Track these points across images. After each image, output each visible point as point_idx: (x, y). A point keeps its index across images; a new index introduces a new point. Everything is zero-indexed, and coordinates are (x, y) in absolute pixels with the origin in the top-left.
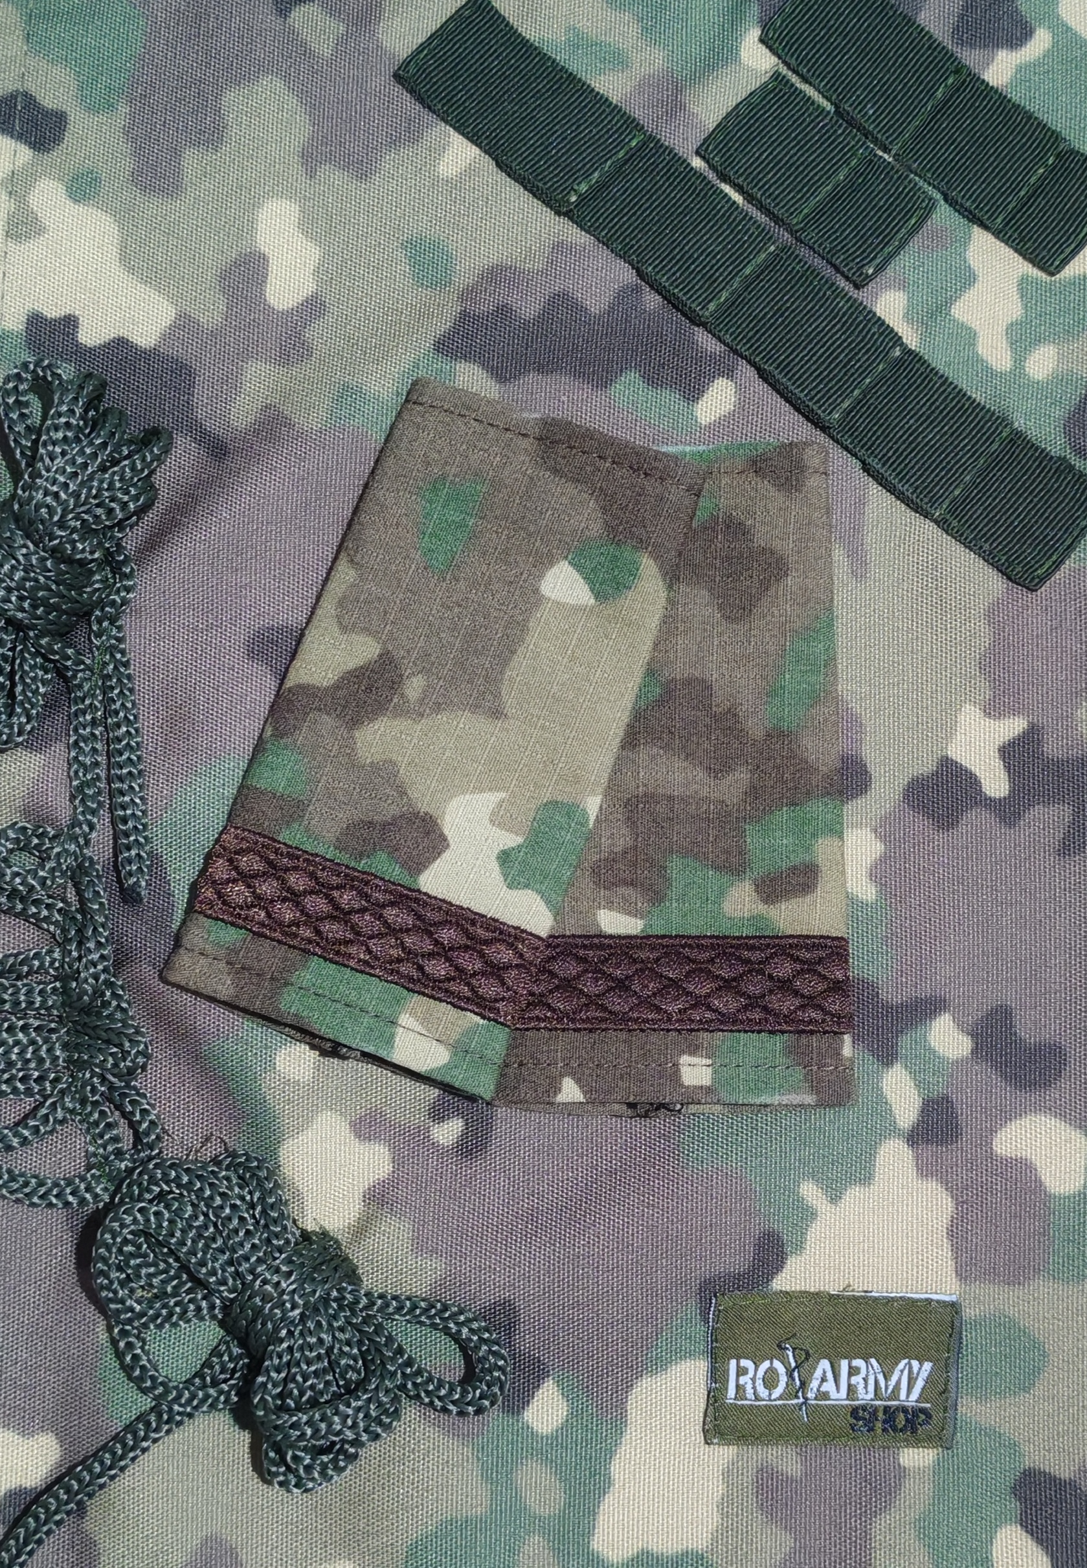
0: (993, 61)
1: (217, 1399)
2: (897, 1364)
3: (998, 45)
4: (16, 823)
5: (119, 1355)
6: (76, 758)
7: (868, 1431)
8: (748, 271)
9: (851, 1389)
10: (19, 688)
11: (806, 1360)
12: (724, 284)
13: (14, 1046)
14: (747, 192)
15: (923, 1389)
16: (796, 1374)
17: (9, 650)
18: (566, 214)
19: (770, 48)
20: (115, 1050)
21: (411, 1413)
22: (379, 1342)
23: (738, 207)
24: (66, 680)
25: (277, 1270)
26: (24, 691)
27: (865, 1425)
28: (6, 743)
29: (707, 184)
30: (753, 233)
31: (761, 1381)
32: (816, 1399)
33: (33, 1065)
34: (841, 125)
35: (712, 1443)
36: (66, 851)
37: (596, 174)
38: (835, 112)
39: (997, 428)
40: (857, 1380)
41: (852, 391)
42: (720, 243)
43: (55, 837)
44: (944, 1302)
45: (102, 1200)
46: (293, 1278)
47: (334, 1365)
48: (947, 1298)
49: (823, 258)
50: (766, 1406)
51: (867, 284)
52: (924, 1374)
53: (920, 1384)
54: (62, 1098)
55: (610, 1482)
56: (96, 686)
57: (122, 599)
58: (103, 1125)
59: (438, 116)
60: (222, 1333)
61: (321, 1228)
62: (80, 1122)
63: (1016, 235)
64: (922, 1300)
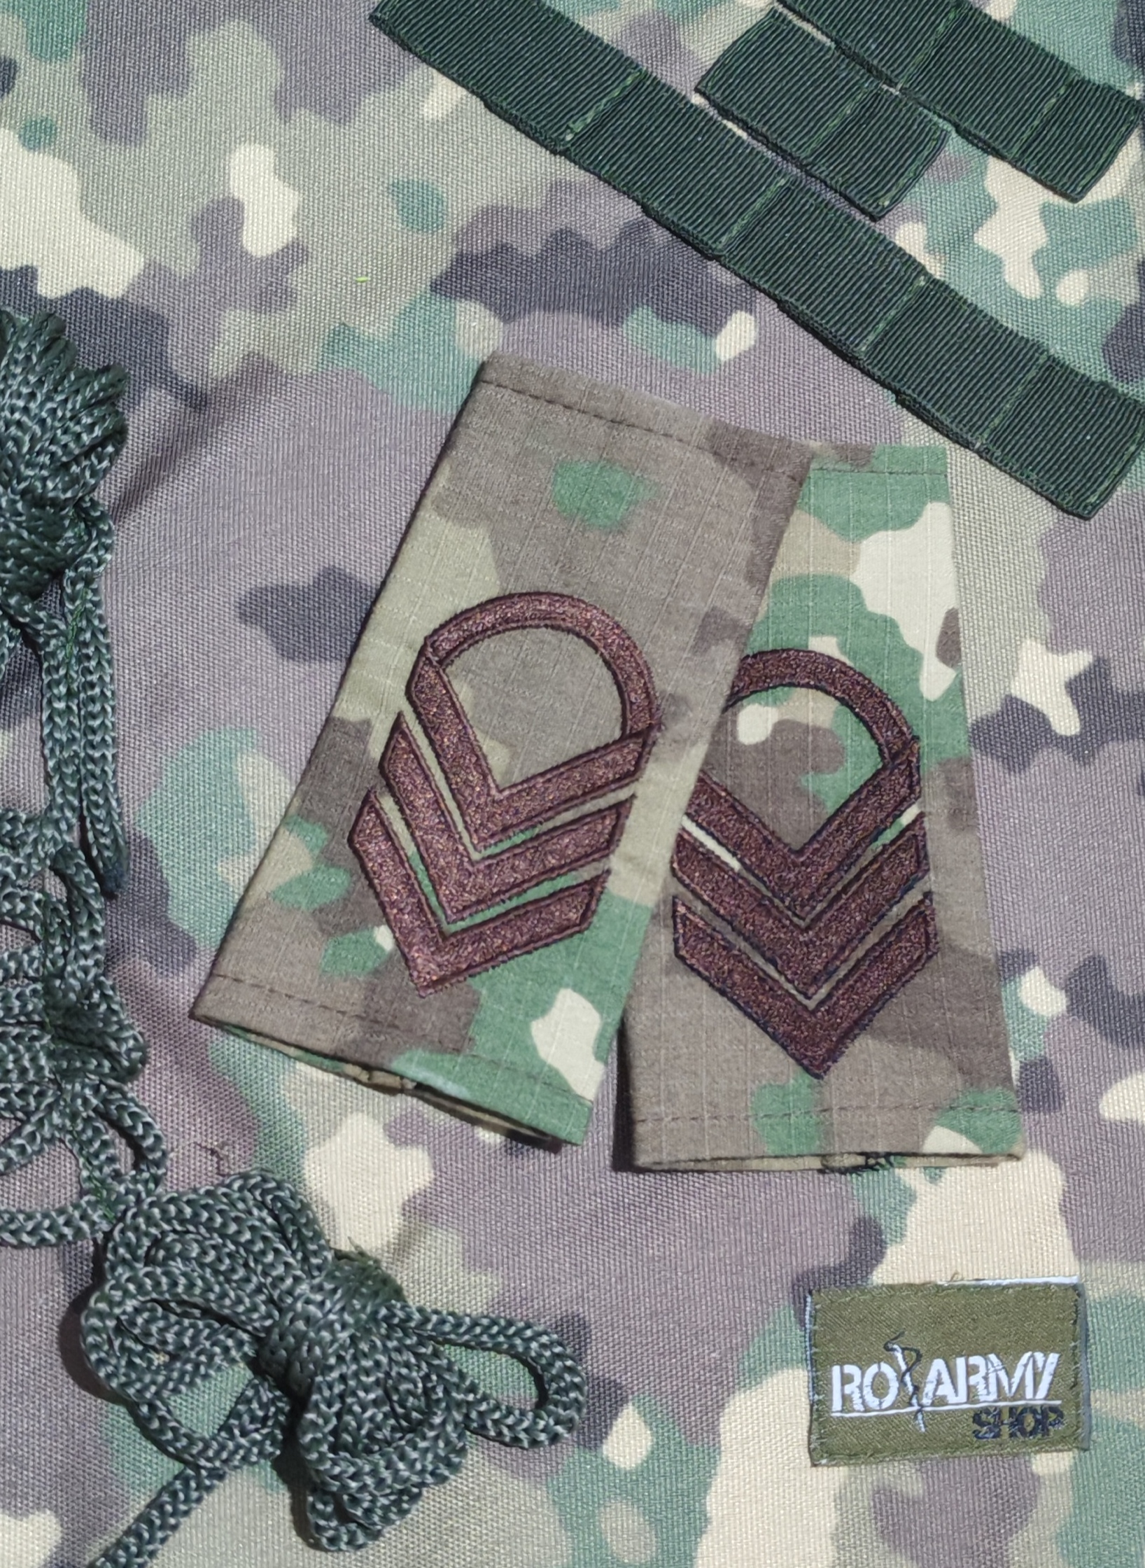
1: (249, 1451)
2: (1019, 1358)
6: (51, 734)
7: (994, 1437)
9: (971, 1390)
11: (917, 1360)
12: (735, 217)
14: (752, 128)
15: (1051, 1383)
16: (907, 1378)
18: (562, 153)
22: (439, 1366)
23: (743, 143)
24: (37, 647)
27: (990, 1431)
29: (708, 121)
30: (760, 168)
31: (869, 1389)
32: (933, 1405)
34: (843, 60)
35: (820, 1465)
37: (591, 113)
38: (836, 48)
39: (1034, 355)
40: (976, 1379)
41: (877, 323)
42: (728, 177)
43: (28, 822)
44: (1064, 1285)
45: (100, 1230)
46: (338, 1296)
48: (1067, 1281)
49: (836, 192)
50: (876, 1417)
51: (884, 216)
52: (1050, 1368)
53: (1046, 1379)
54: (51, 1114)
55: (706, 1520)
56: (71, 654)
57: (99, 558)
58: (97, 1145)
59: (420, 57)
60: (249, 1374)
61: (357, 1247)
62: (70, 1141)
63: (1034, 163)
64: (1040, 1285)
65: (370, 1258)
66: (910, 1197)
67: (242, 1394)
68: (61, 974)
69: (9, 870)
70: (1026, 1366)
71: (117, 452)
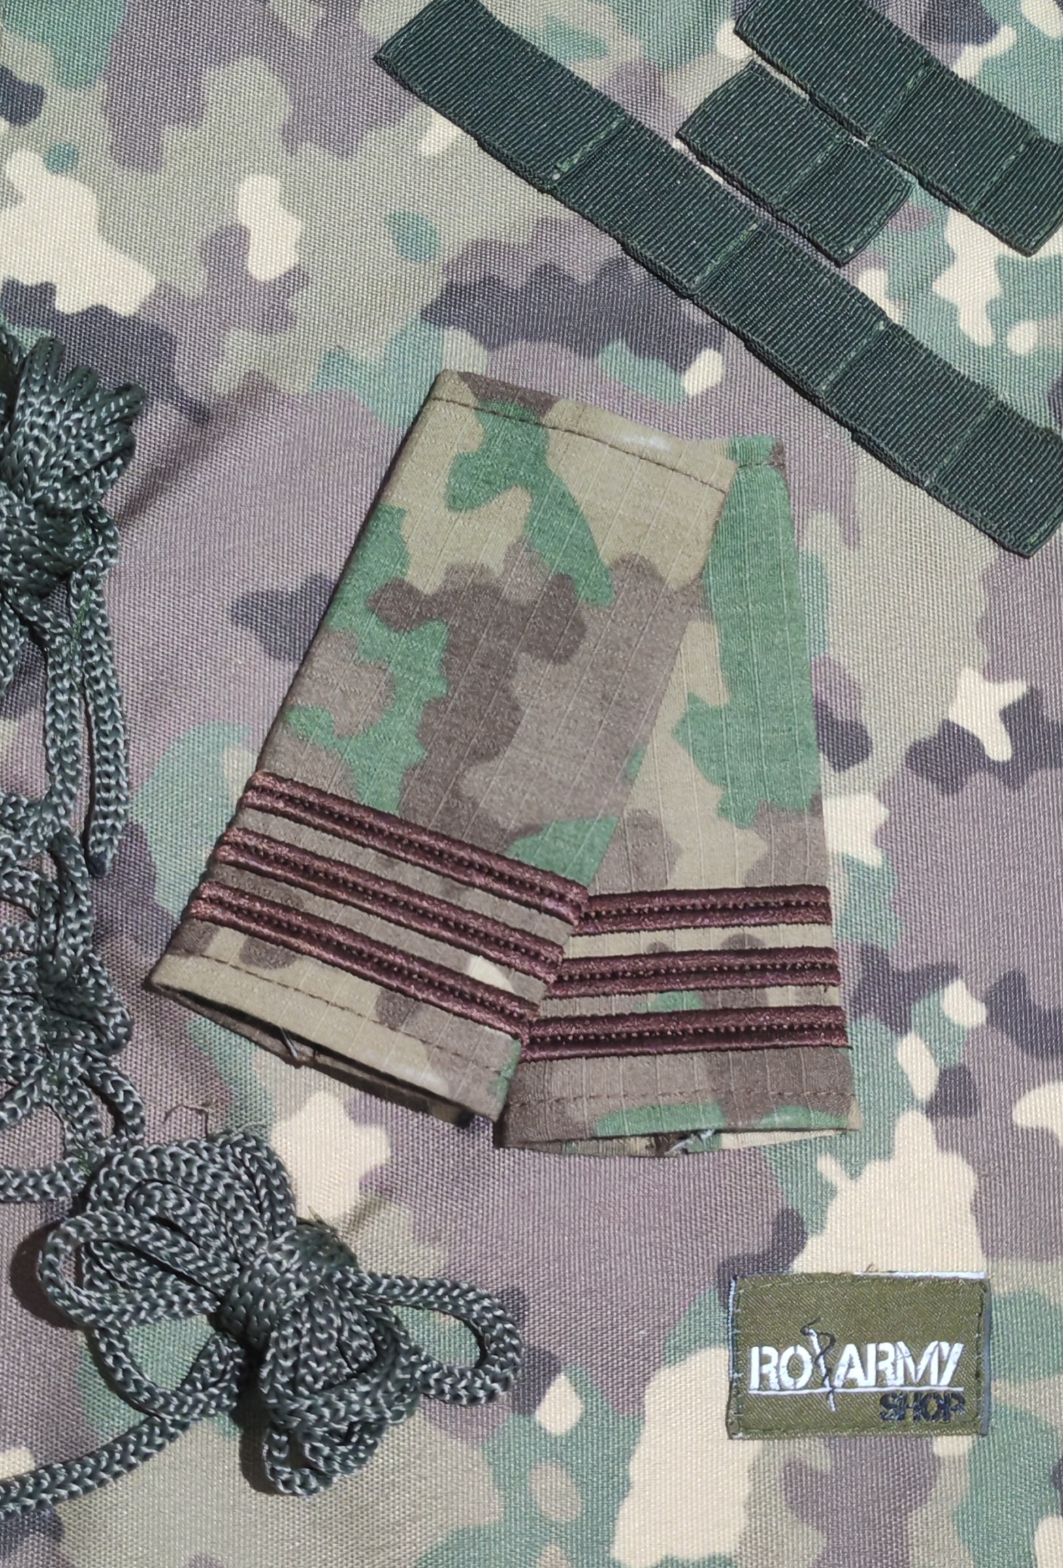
0: (959, 55)
1: (207, 1405)
2: (926, 1347)
3: (966, 40)
6: (53, 725)
7: (898, 1419)
9: (880, 1377)
11: (831, 1346)
12: (707, 259)
14: (728, 174)
15: (953, 1372)
16: (821, 1361)
18: (549, 192)
19: (744, 40)
23: (719, 187)
24: (43, 645)
27: (895, 1413)
29: (687, 165)
30: (735, 212)
31: (784, 1370)
32: (843, 1386)
34: (816, 112)
35: (736, 1438)
36: (44, 820)
37: (578, 155)
38: (809, 100)
39: (981, 400)
40: (885, 1365)
41: (838, 364)
42: (703, 220)
43: (29, 806)
44: (971, 1280)
46: (296, 1257)
48: (973, 1276)
49: (804, 237)
50: (790, 1395)
51: (848, 262)
52: (954, 1358)
53: (950, 1368)
54: (40, 1080)
55: (629, 1485)
56: (75, 651)
57: (104, 562)
58: (81, 1109)
59: (419, 97)
60: (211, 1330)
61: (316, 1216)
62: (57, 1106)
63: (991, 217)
64: (949, 1279)
65: (327, 1227)
66: (830, 1191)
67: (205, 1347)
68: (53, 950)
69: (9, 851)
70: (932, 1354)
71: (125, 465)
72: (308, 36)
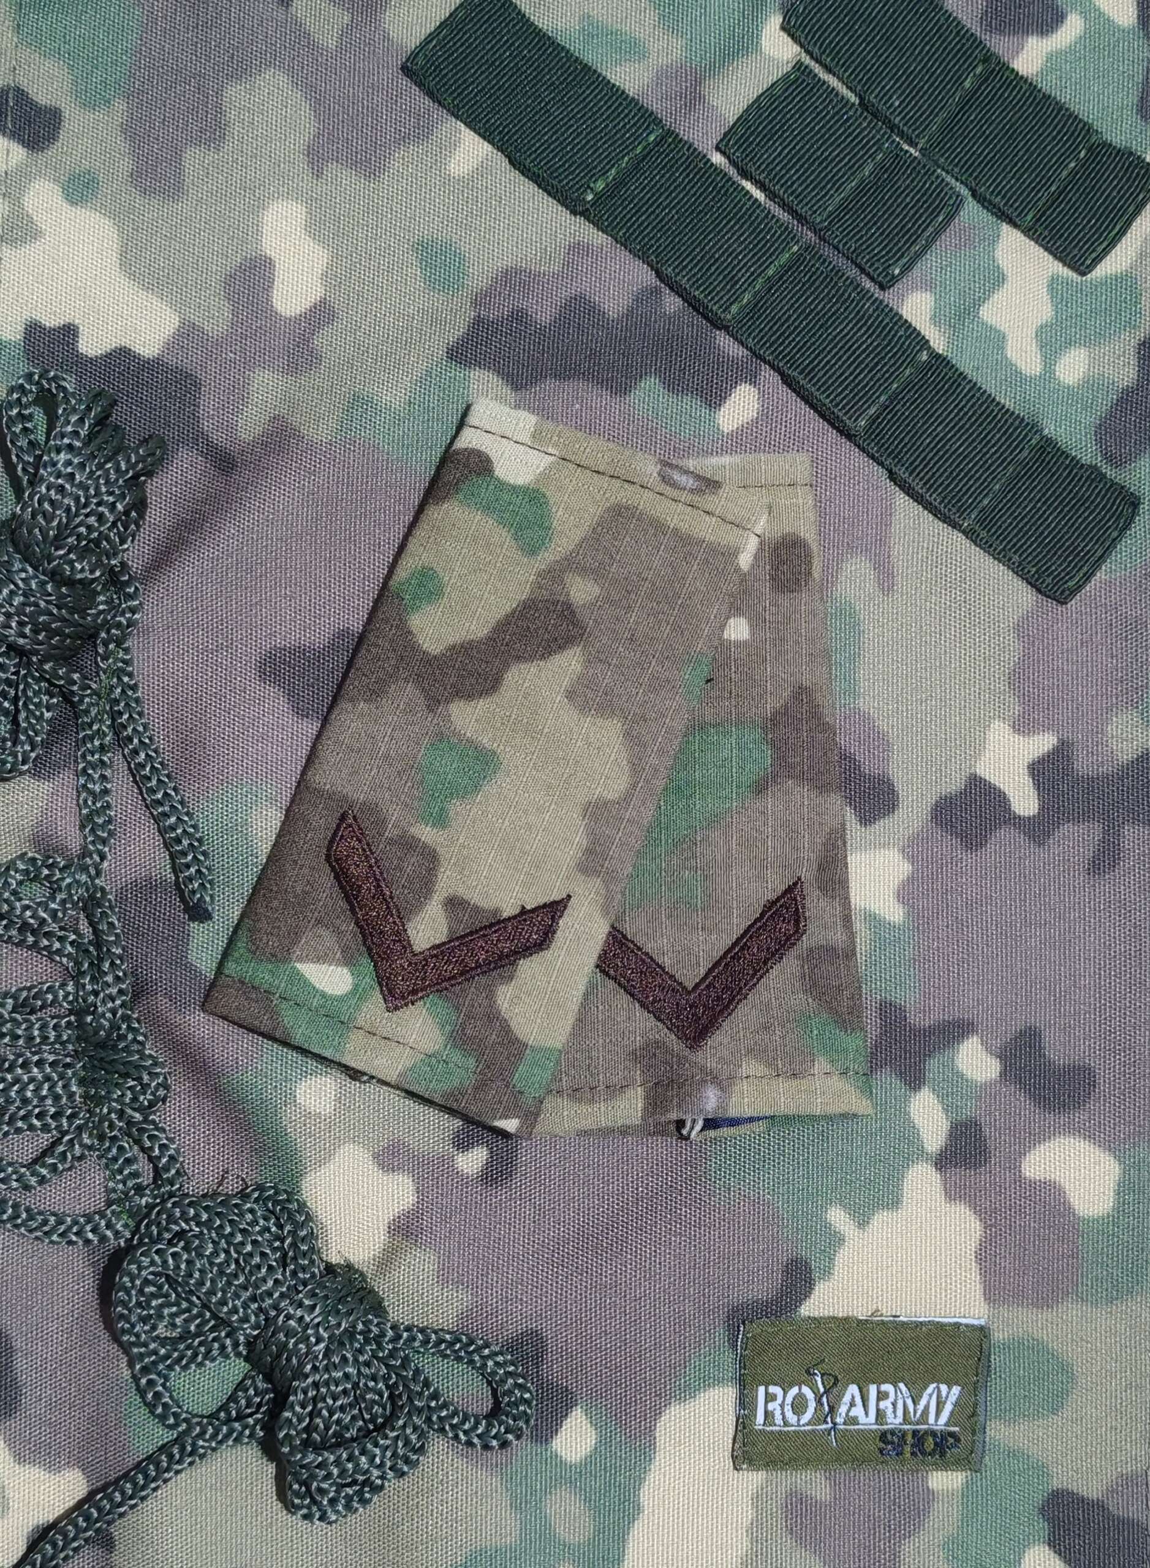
0: (1022, 49)
1: (241, 1433)
2: (925, 1388)
3: (1027, 32)
4: (26, 853)
5: (142, 1393)
6: (84, 786)
7: (897, 1454)
8: (770, 272)
9: (880, 1415)
10: (23, 715)
11: (834, 1386)
12: (746, 285)
13: (28, 1084)
14: (769, 190)
15: (952, 1413)
16: (824, 1399)
17: (13, 674)
18: (582, 214)
19: (792, 36)
20: (132, 1083)
21: (438, 1446)
22: (406, 1377)
23: (760, 205)
24: (73, 705)
25: (300, 1305)
26: (27, 718)
27: (894, 1449)
28: (10, 771)
29: (727, 181)
30: (776, 232)
31: (789, 1407)
32: (845, 1424)
33: (49, 1102)
34: (866, 118)
36: (77, 882)
37: (613, 171)
38: (860, 104)
39: (1026, 435)
40: (886, 1404)
41: (878, 397)
42: (742, 243)
43: (65, 867)
44: (973, 1326)
45: (123, 1237)
46: (317, 1310)
47: (360, 1400)
48: (976, 1322)
49: (848, 258)
50: (794, 1432)
51: (893, 285)
52: (953, 1398)
53: (948, 1408)
54: (81, 1134)
55: (639, 1509)
56: (103, 711)
57: (128, 620)
58: (122, 1161)
60: (248, 1366)
61: (346, 1260)
62: (98, 1158)
63: (1046, 233)
64: (950, 1324)
65: (357, 1270)
66: (839, 1240)
67: (242, 1381)
68: (92, 1012)
71: (142, 516)
72: (332, 44)
